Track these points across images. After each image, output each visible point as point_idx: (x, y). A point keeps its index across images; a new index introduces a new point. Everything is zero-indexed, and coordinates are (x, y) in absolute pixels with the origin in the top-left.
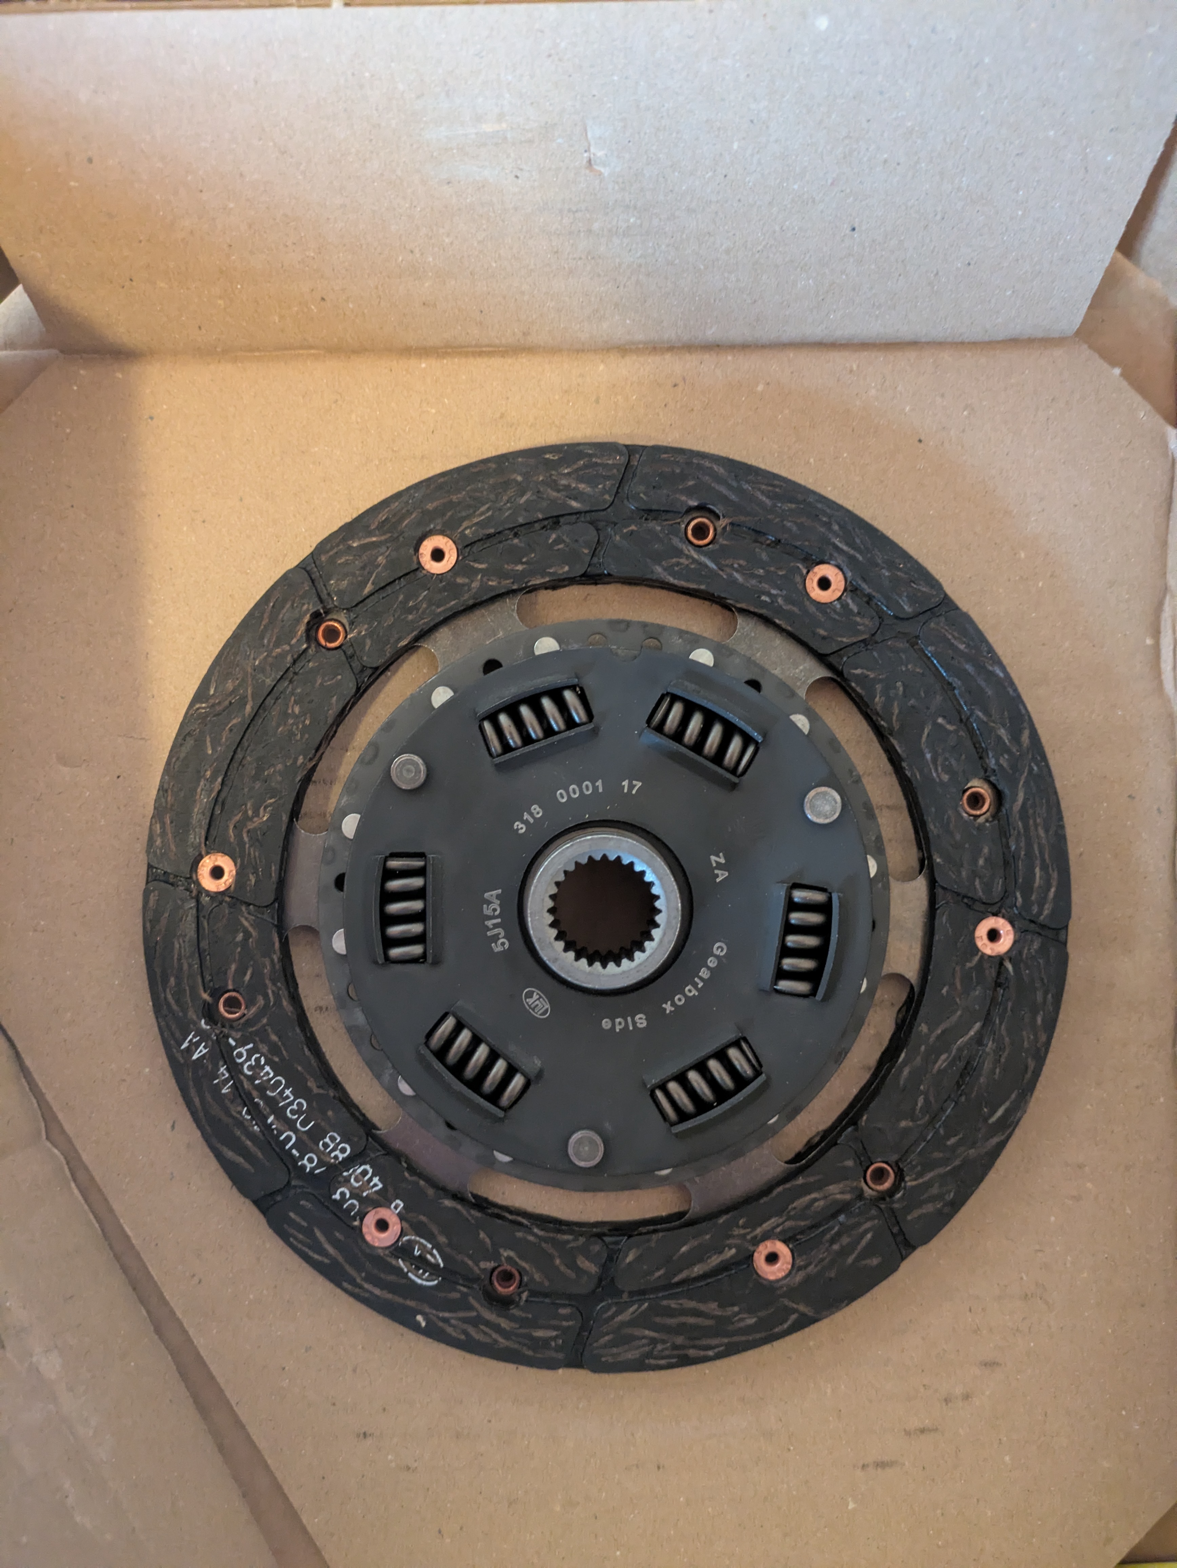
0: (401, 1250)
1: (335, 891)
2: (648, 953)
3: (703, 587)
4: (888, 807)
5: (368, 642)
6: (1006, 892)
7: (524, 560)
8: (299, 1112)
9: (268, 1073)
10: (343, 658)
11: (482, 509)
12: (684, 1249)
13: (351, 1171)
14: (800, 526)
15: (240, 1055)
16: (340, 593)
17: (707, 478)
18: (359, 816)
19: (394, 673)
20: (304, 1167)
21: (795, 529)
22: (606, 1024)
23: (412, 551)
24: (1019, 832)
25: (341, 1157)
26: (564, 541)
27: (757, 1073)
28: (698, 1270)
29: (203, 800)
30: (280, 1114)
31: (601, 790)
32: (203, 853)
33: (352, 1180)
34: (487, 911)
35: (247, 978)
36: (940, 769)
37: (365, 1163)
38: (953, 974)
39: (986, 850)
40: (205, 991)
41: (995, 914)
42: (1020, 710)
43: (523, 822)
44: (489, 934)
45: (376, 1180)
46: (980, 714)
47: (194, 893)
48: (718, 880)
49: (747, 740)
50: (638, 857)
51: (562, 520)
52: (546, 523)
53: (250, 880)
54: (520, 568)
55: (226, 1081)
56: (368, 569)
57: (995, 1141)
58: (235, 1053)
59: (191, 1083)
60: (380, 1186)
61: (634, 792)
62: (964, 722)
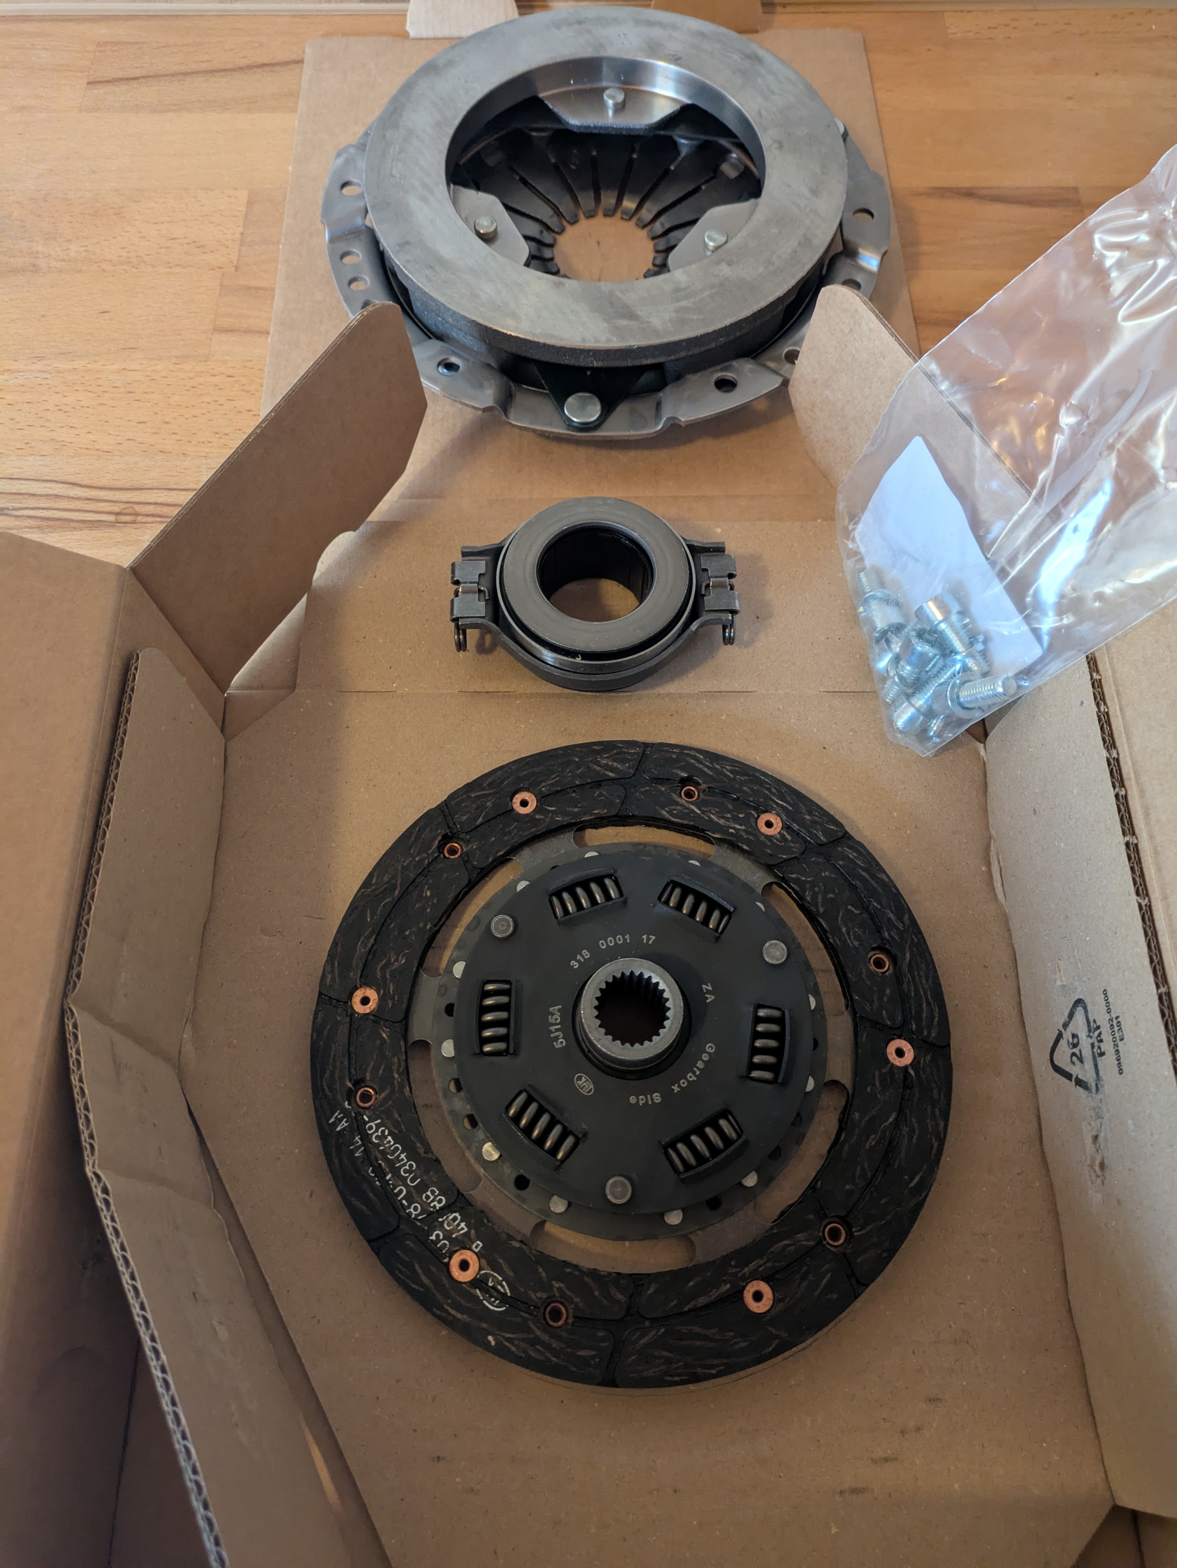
0: (479, 1282)
1: (445, 1015)
2: (661, 1036)
3: (692, 823)
4: (822, 970)
5: (478, 852)
6: (904, 1021)
7: (579, 805)
8: (409, 1171)
9: (389, 1142)
10: (462, 862)
11: (553, 776)
12: (691, 1284)
13: (445, 1217)
14: (752, 789)
15: (371, 1128)
16: (461, 823)
17: (692, 761)
18: (464, 963)
19: (491, 879)
20: (410, 1214)
21: (748, 790)
22: (633, 1100)
23: (508, 799)
24: (909, 980)
25: (438, 1206)
26: (604, 795)
27: (739, 1136)
28: (702, 1301)
29: (361, 950)
30: (396, 1172)
31: (628, 941)
32: (358, 986)
33: (445, 1225)
34: (551, 1020)
35: (381, 1072)
36: (852, 937)
37: (455, 1212)
38: (874, 1077)
39: (888, 991)
40: (350, 1082)
41: (900, 1038)
42: (901, 902)
43: (577, 961)
44: (552, 1035)
45: (463, 1225)
46: (875, 904)
47: (349, 1013)
48: (708, 1001)
49: (724, 912)
50: (654, 972)
51: (602, 783)
52: (592, 784)
53: (388, 1004)
54: (576, 810)
55: (360, 1147)
56: (480, 809)
57: (914, 1202)
58: (367, 1126)
59: (334, 1149)
60: (466, 1229)
61: (650, 943)
62: (865, 908)
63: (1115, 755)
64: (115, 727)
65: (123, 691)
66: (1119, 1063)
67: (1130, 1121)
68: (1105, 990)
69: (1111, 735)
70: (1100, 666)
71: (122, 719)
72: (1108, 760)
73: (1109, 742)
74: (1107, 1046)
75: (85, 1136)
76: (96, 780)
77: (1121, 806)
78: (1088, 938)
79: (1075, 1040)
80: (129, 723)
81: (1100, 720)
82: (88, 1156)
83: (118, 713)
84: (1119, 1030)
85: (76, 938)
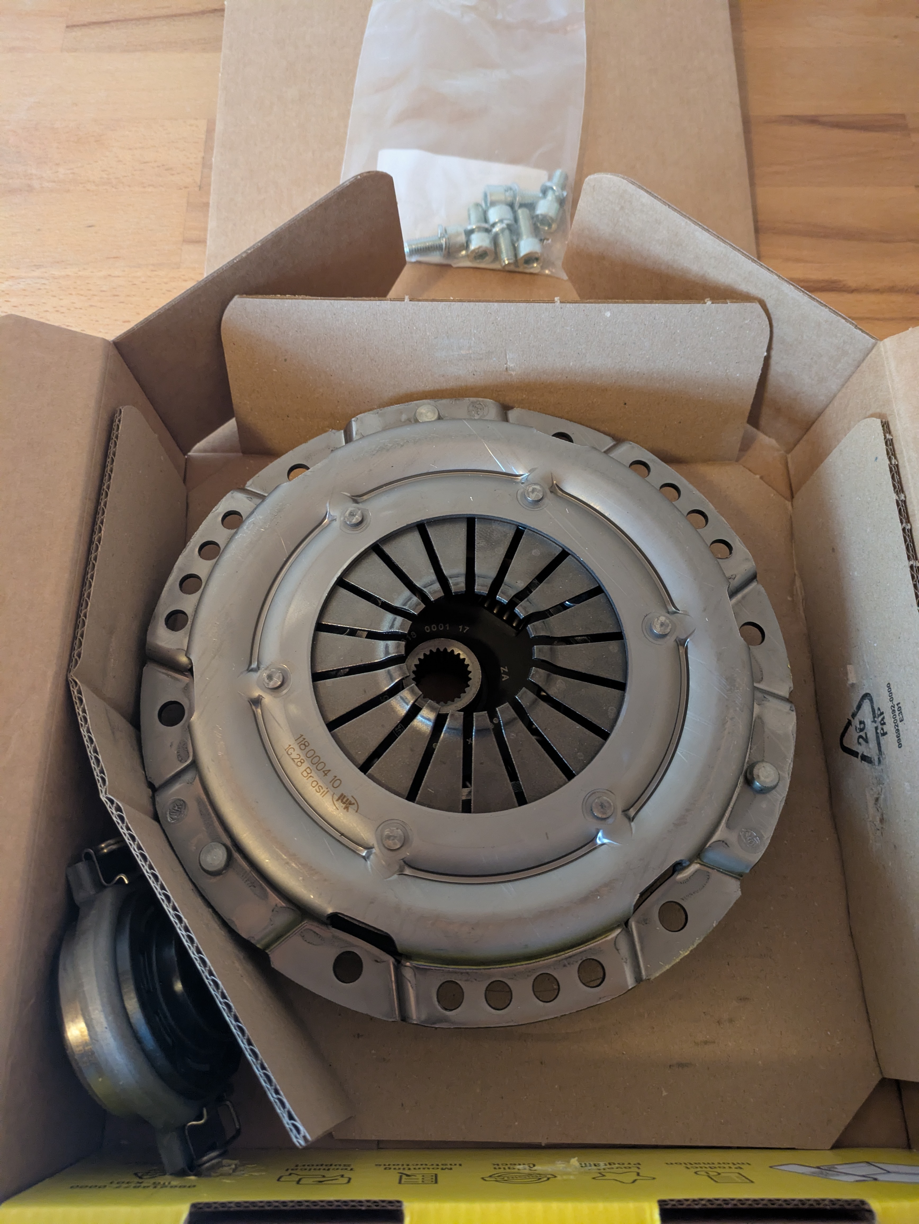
48: (503, 680)
50: (462, 651)
61: (465, 632)
63: (903, 498)
64: (104, 466)
65: (109, 439)
66: (899, 740)
67: (906, 784)
68: (889, 684)
69: (900, 482)
70: (892, 428)
71: (109, 460)
72: (897, 502)
73: (899, 487)
74: (889, 727)
75: (96, 772)
76: (90, 506)
77: (907, 537)
78: (875, 645)
79: (862, 726)
80: (114, 463)
81: (891, 471)
82: (101, 786)
83: (106, 455)
84: (899, 713)
85: (76, 627)
